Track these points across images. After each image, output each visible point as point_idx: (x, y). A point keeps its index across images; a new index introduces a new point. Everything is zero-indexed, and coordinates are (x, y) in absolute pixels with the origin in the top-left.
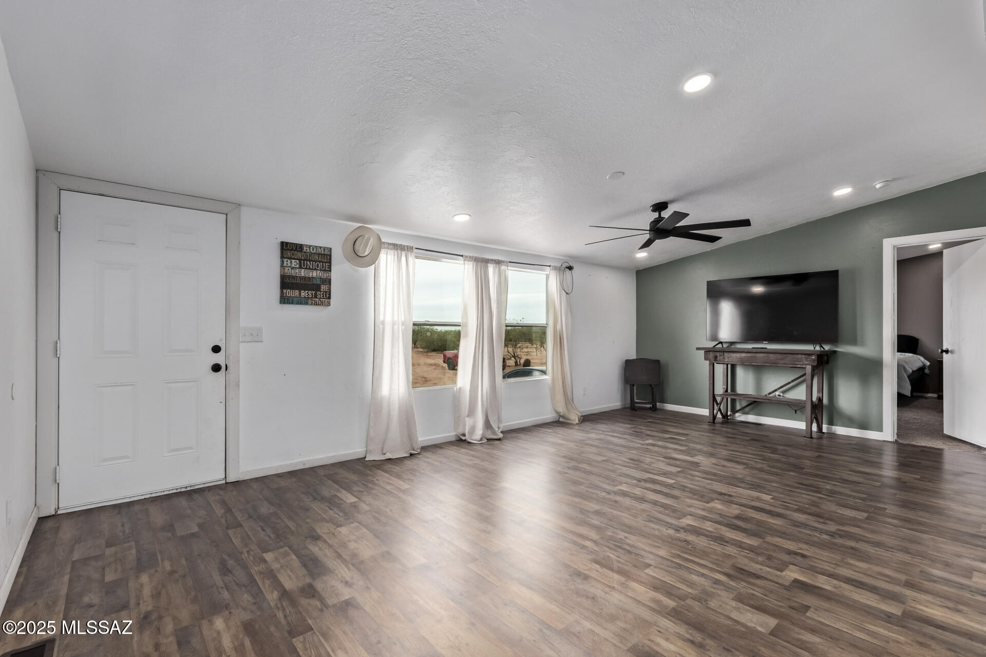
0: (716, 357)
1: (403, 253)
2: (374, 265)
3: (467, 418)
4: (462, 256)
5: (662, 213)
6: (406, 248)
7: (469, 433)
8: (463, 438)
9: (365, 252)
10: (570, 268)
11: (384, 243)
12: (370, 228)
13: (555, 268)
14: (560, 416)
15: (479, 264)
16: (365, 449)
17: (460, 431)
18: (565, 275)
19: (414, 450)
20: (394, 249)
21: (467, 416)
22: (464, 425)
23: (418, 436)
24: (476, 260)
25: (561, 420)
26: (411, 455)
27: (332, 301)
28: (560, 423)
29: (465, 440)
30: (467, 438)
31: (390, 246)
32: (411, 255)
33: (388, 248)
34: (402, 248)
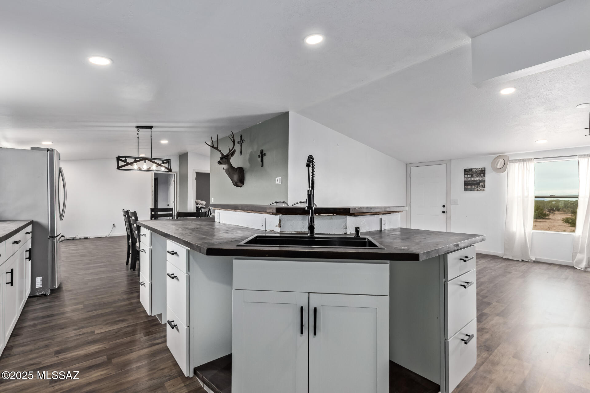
1: (525, 163)
27: (485, 189)
31: (516, 161)
32: (531, 163)
33: (515, 162)
34: (524, 160)
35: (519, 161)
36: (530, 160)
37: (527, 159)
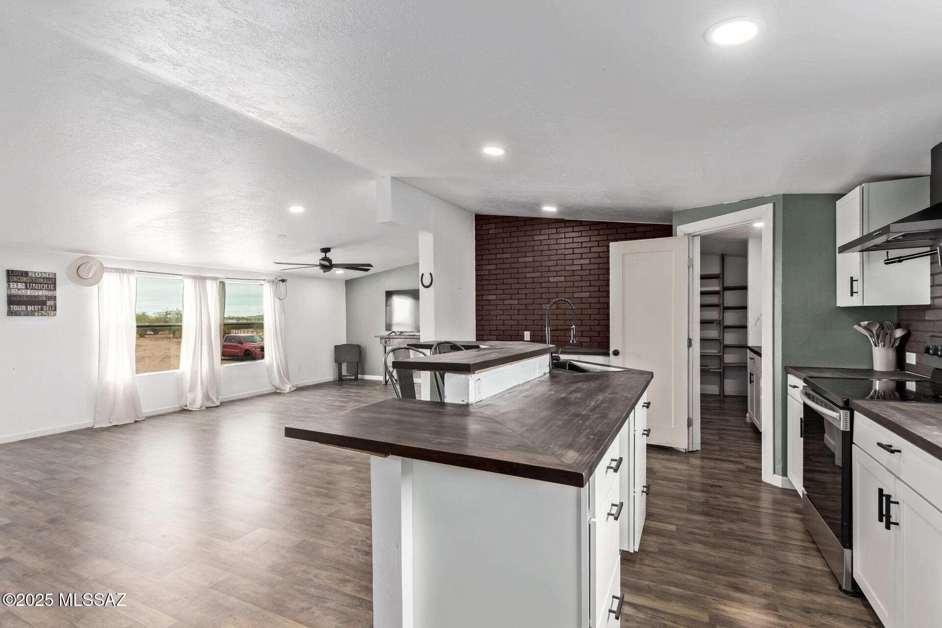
0: (386, 342)
1: (125, 275)
2: (97, 285)
3: (188, 394)
4: (182, 275)
5: (327, 254)
6: (127, 271)
7: (190, 403)
8: (186, 408)
9: (88, 275)
10: (283, 281)
11: (106, 268)
12: (92, 257)
13: (269, 281)
14: (277, 389)
15: (197, 281)
16: (93, 421)
17: (183, 403)
18: (278, 286)
19: (139, 418)
20: (117, 272)
21: (189, 392)
22: (187, 398)
23: (143, 409)
24: (195, 278)
25: (278, 391)
26: (136, 421)
27: (58, 312)
28: (276, 393)
29: (187, 410)
30: (189, 408)
31: (112, 270)
32: (132, 276)
33: (111, 272)
34: (124, 271)
35: (117, 270)
36: (131, 271)
37: (129, 270)
